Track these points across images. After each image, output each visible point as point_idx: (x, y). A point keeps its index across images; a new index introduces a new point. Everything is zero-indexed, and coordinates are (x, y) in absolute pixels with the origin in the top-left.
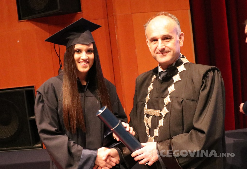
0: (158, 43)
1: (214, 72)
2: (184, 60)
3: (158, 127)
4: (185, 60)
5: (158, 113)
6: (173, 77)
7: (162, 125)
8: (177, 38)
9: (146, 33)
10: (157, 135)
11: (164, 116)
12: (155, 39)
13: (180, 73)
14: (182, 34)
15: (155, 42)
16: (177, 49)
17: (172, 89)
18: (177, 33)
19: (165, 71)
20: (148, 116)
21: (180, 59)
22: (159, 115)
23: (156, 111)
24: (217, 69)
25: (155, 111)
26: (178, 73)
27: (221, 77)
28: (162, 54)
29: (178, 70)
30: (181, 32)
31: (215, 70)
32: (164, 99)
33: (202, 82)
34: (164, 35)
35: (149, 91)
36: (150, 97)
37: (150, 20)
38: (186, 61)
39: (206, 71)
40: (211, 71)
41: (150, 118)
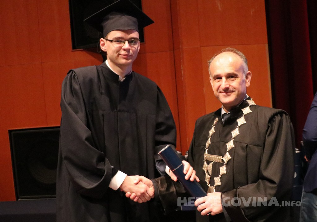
0: (222, 81)
1: (281, 116)
2: (250, 102)
3: (219, 175)
4: (251, 102)
5: (220, 159)
6: (238, 120)
7: (225, 172)
8: (243, 77)
9: (209, 70)
10: (220, 184)
11: (226, 162)
13: (245, 115)
14: (249, 74)
15: (219, 80)
16: (242, 89)
17: (236, 133)
18: (244, 72)
19: (229, 113)
20: (208, 163)
21: (246, 101)
22: (221, 162)
24: (285, 113)
25: (216, 157)
26: (243, 116)
27: (290, 121)
28: (226, 93)
29: (243, 112)
30: (249, 71)
31: (283, 114)
32: (226, 143)
33: (268, 126)
34: (229, 73)
35: (210, 135)
36: (211, 141)
37: (215, 55)
38: (253, 103)
39: (272, 114)
40: (279, 115)
41: (211, 165)
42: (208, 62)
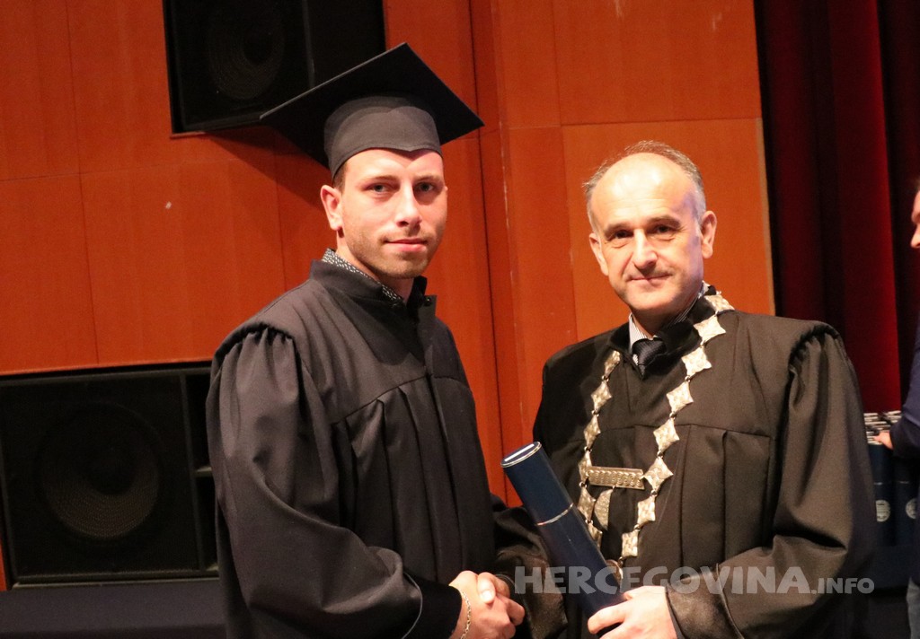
0: (635, 244)
1: (822, 342)
2: (716, 301)
3: (636, 526)
4: (719, 303)
5: (636, 479)
6: (684, 359)
7: (653, 518)
8: (694, 229)
10: (634, 552)
11: (655, 488)
12: (622, 231)
13: (706, 344)
14: (710, 219)
15: (623, 240)
17: (681, 398)
18: (695, 212)
19: (655, 338)
20: (595, 491)
21: (703, 299)
22: (638, 486)
23: (627, 471)
24: (830, 332)
25: (621, 473)
26: (699, 346)
27: (845, 354)
28: (649, 279)
29: (701, 334)
30: (707, 209)
31: (826, 334)
32: (654, 430)
33: (788, 374)
34: (654, 216)
35: (596, 406)
36: (600, 426)
37: (606, 165)
38: (723, 303)
39: (798, 338)
40: (815, 339)
41: (605, 497)
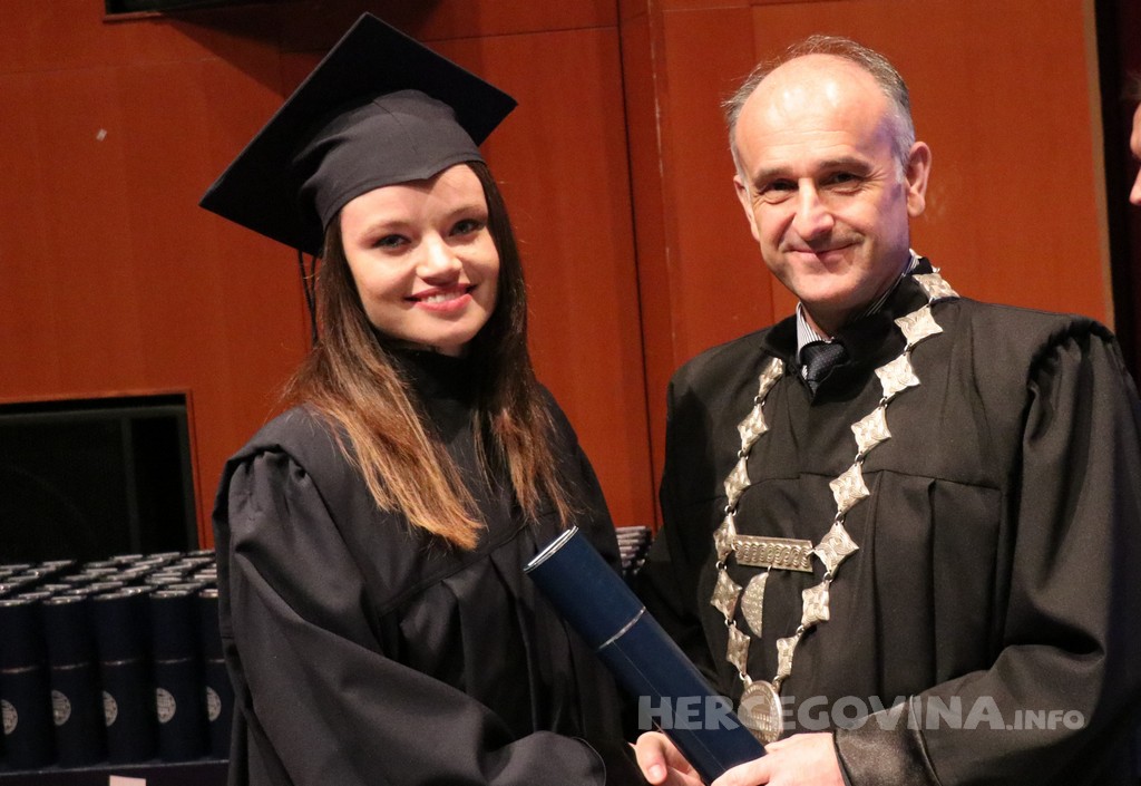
0: (799, 200)
1: (1085, 346)
2: (931, 284)
3: (799, 627)
4: (936, 286)
5: (802, 554)
6: (879, 373)
7: (825, 614)
8: (892, 174)
11: (831, 568)
12: (780, 180)
13: (912, 349)
14: (921, 151)
15: (782, 194)
16: (894, 232)
17: (873, 432)
18: (895, 148)
19: (834, 340)
20: (742, 575)
21: (909, 279)
22: (804, 566)
23: (790, 543)
24: (1100, 332)
25: (781, 546)
26: (902, 352)
27: (1123, 366)
28: (819, 254)
29: (906, 335)
30: (917, 140)
31: (1092, 335)
32: (830, 481)
33: (1026, 394)
34: (828, 159)
35: (745, 445)
36: (750, 475)
38: (942, 287)
39: (1045, 339)
40: (1073, 343)
41: (758, 584)
42: (728, 107)
